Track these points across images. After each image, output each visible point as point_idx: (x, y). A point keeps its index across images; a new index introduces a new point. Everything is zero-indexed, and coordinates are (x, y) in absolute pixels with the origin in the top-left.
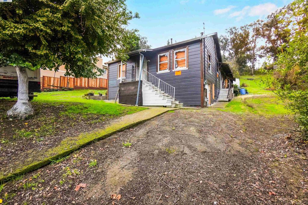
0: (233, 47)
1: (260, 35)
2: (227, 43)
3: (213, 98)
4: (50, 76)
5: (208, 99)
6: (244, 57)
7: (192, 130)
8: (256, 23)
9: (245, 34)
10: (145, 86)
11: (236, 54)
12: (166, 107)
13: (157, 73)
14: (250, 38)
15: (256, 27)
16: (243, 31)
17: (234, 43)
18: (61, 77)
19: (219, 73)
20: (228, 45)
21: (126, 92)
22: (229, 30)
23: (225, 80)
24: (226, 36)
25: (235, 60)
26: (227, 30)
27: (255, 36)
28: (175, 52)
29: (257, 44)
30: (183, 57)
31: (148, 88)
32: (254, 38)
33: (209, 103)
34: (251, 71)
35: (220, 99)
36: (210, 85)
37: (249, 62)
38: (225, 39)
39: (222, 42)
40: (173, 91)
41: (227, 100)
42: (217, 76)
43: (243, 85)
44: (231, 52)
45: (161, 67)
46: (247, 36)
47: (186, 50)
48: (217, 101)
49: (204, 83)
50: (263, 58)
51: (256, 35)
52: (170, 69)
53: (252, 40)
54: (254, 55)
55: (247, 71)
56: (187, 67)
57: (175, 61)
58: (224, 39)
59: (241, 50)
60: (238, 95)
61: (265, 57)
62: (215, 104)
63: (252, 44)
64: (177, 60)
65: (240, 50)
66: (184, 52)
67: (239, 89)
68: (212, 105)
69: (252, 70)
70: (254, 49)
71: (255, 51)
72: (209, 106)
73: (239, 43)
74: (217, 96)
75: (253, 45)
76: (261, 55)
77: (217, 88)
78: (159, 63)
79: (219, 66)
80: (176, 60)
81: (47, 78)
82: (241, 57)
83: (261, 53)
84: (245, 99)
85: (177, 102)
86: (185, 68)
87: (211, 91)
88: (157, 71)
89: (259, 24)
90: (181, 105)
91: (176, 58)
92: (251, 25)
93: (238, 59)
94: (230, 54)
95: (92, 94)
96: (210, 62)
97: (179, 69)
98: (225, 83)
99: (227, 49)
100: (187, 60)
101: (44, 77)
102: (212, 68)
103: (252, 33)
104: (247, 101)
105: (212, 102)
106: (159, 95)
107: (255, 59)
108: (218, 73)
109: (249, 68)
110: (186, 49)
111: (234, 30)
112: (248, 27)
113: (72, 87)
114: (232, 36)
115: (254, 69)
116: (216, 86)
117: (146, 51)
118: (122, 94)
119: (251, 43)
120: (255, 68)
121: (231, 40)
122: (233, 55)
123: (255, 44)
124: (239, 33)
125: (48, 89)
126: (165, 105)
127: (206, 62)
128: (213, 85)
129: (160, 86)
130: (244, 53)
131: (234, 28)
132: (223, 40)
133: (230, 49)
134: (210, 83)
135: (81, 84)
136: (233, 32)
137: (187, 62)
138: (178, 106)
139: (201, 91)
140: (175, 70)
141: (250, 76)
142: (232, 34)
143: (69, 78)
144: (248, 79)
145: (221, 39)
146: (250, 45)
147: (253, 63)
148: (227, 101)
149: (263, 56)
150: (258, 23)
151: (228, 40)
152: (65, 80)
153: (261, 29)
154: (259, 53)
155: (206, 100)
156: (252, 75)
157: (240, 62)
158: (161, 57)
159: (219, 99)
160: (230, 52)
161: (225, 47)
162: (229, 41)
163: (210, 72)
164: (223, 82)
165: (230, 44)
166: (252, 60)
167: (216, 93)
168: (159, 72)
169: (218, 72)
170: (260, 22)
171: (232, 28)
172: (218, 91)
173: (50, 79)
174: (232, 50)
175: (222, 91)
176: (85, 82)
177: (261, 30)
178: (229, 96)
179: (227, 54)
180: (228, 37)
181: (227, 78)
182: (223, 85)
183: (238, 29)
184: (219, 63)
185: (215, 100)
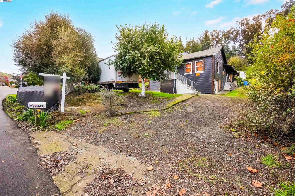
0: (244, 38)
3: (220, 89)
5: (216, 89)
7: (209, 102)
9: (257, 25)
10: (178, 82)
12: (191, 94)
14: (263, 28)
17: (245, 34)
20: (239, 36)
21: (166, 86)
22: (240, 22)
23: (230, 75)
24: (237, 28)
26: (238, 21)
28: (196, 62)
30: (201, 65)
31: (180, 84)
33: (216, 92)
35: (225, 89)
39: (233, 34)
40: (196, 85)
41: (230, 90)
42: (223, 74)
44: (242, 43)
45: (187, 70)
46: (260, 27)
49: (213, 81)
52: (193, 72)
58: (235, 30)
62: (221, 92)
66: (202, 62)
67: (242, 82)
68: (219, 93)
72: (217, 93)
74: (222, 87)
77: (223, 82)
78: (185, 68)
79: (225, 67)
85: (197, 91)
86: (202, 72)
87: (218, 85)
90: (200, 93)
91: (197, 66)
92: (264, 16)
94: (241, 45)
96: (218, 66)
97: (198, 72)
99: (237, 41)
102: (219, 70)
103: (264, 24)
105: (219, 91)
106: (187, 88)
108: (223, 72)
110: (203, 60)
111: (245, 22)
114: (243, 27)
116: (222, 81)
118: (162, 87)
121: (242, 31)
124: (251, 24)
126: (191, 93)
127: (215, 68)
128: (220, 80)
129: (187, 83)
131: (246, 19)
132: (234, 32)
133: (241, 40)
134: (218, 80)
137: (203, 68)
138: (198, 94)
139: (212, 85)
140: (196, 73)
142: (243, 25)
145: (232, 31)
151: (238, 31)
155: (215, 90)
158: (186, 64)
159: (224, 90)
160: (240, 43)
161: (236, 39)
162: (240, 32)
163: (218, 73)
164: (228, 77)
165: (241, 35)
167: (222, 86)
168: (185, 74)
170: (274, 12)
171: (243, 20)
172: (223, 84)
174: (243, 41)
175: (227, 84)
178: (231, 88)
179: (237, 45)
180: (239, 28)
181: (232, 73)
182: (228, 79)
183: (249, 20)
184: (225, 65)
185: (221, 90)
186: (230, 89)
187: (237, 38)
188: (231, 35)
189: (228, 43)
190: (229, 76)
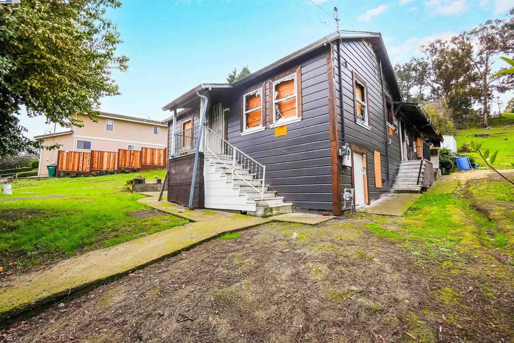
0: (440, 76)
1: (496, 48)
2: (425, 72)
3: (379, 184)
4: (102, 150)
6: (465, 93)
8: (485, 27)
9: (463, 50)
10: (210, 163)
11: (445, 90)
12: (245, 213)
13: (242, 134)
14: (475, 56)
15: (485, 35)
16: (459, 45)
17: (439, 68)
18: (119, 150)
19: (395, 126)
20: (428, 74)
21: (177, 177)
22: (428, 47)
23: (416, 140)
24: (422, 59)
25: (445, 101)
26: (423, 46)
27: (486, 52)
28: (274, 84)
29: (491, 66)
30: (291, 93)
31: (213, 169)
32: (484, 56)
34: (482, 120)
35: (400, 185)
36: (365, 156)
37: (477, 102)
38: (421, 63)
39: (416, 71)
40: (262, 175)
41: (418, 188)
42: (391, 133)
43: (464, 149)
44: (436, 86)
45: (249, 120)
46: (468, 52)
47: (296, 76)
48: (392, 190)
49: (338, 152)
50: (507, 92)
51: (487, 48)
52: (265, 123)
53: (478, 59)
54: (486, 87)
55: (472, 120)
56: (299, 116)
57: (276, 104)
58: (419, 64)
59: (457, 82)
60: (453, 172)
61: (511, 90)
62: (383, 198)
63: (481, 68)
64: (279, 100)
65: (454, 82)
66: (292, 80)
67: (453, 159)
68: (375, 203)
69: (483, 118)
70: (485, 76)
71: (488, 81)
73: (452, 68)
74: (389, 179)
75: (483, 69)
76: (504, 87)
77: (390, 160)
78: (245, 112)
79: (395, 110)
80: (277, 101)
81: (97, 153)
82: (457, 93)
83: (503, 83)
84: (468, 183)
85: (279, 201)
86: (295, 118)
87: (370, 170)
88: (242, 130)
89: (493, 27)
90: (288, 208)
91: (278, 97)
92: (474, 32)
93: (452, 99)
94: (434, 91)
95: (139, 181)
97: (283, 122)
98: (417, 147)
99: (426, 82)
100: (298, 98)
101: (94, 151)
102: (369, 114)
104: (474, 192)
105: (374, 195)
106: (232, 185)
107: (490, 95)
108: (391, 127)
109: (478, 114)
110: (295, 74)
111: (437, 45)
112: (469, 36)
113: (138, 166)
114: (435, 57)
115: (489, 116)
116: (385, 157)
117: (210, 89)
119: (479, 65)
120: (492, 113)
121: (433, 64)
122: (440, 91)
123: (487, 65)
124: (449, 50)
125: (99, 171)
126: (243, 209)
127: (348, 101)
128: (377, 154)
130: (463, 85)
131: (439, 41)
132: (418, 66)
133: (434, 81)
135: (152, 160)
136: (436, 49)
137: (299, 104)
138: (274, 212)
140: (275, 124)
141: (481, 129)
142: (435, 52)
143: (132, 152)
144: (476, 136)
145: (413, 65)
146: (476, 70)
147: (485, 104)
148: (417, 192)
149: (507, 89)
150: (488, 26)
151: (427, 65)
152: (126, 154)
153: (498, 36)
154: (496, 83)
155: (345, 195)
156: (486, 127)
157: (456, 103)
158: (249, 98)
159: (396, 187)
160: (432, 86)
161: (423, 79)
162: (430, 66)
163: (364, 123)
164: (411, 145)
165: (432, 71)
166: (482, 98)
167: (386, 173)
168: (245, 132)
169: (392, 123)
170: (494, 24)
171: (435, 42)
172: (392, 168)
173: (103, 154)
174: (437, 83)
175: (407, 167)
176: (159, 157)
177: (498, 39)
178: (421, 179)
179: (427, 92)
180: (428, 59)
181: (421, 135)
182: (409, 152)
183: (446, 42)
184: (394, 104)
185: (385, 188)
186: (420, 185)
187: (425, 78)
188: (413, 74)
189: (409, 88)
190: (414, 143)
